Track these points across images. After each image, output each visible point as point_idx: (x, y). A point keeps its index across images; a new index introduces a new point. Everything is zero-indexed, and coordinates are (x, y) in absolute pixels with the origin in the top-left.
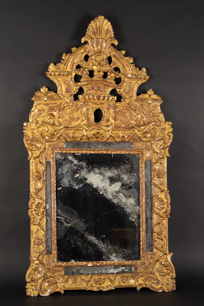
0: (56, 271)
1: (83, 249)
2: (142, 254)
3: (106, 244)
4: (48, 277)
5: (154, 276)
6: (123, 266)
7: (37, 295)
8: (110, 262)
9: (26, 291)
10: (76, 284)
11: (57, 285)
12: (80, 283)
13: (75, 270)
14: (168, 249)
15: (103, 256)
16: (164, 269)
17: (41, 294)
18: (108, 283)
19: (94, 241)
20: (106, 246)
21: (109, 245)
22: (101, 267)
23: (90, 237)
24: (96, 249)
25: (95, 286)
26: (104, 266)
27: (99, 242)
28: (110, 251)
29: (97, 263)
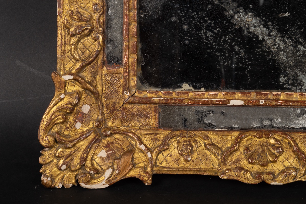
0: (133, 114)
1: (220, 51)
3: (290, 38)
4: (109, 132)
7: (73, 186)
8: (302, 95)
9: (41, 171)
10: (189, 159)
11: (133, 159)
12: (204, 155)
13: (190, 116)
15: (279, 77)
17: (83, 182)
18: (289, 161)
19: (253, 29)
20: (289, 46)
21: (300, 42)
22: (271, 109)
23: (242, 16)
24: (258, 55)
25: (247, 168)
26: (280, 105)
27: (270, 33)
28: (302, 62)
29: (258, 97)
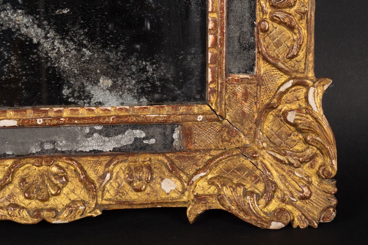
2: (210, 79)
3: (71, 40)
5: (256, 165)
6: (135, 126)
8: (89, 110)
14: (311, 65)
16: (294, 141)
18: (75, 192)
19: (25, 30)
20: (71, 50)
21: (85, 45)
22: (53, 129)
23: (10, 15)
24: (33, 62)
25: (23, 205)
26: (63, 124)
27: (46, 34)
28: (88, 69)
29: (36, 115)
